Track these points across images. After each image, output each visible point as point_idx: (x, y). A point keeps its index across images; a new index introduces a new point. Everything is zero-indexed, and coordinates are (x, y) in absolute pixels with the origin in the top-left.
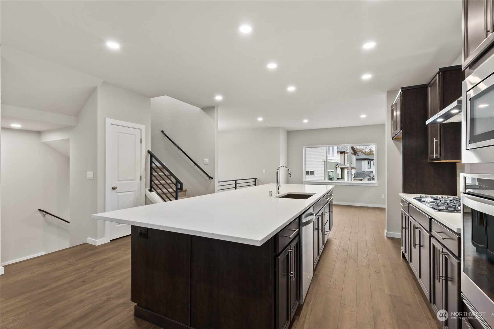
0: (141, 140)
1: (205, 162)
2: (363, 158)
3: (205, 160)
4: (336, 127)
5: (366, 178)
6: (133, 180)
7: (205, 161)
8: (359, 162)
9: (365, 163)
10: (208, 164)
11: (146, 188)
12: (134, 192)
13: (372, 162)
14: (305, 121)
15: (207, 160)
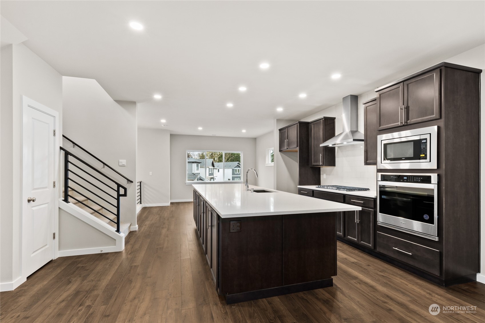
0: (54, 131)
1: (120, 164)
2: (193, 161)
3: (120, 161)
4: (212, 135)
5: (196, 179)
6: (46, 188)
7: (122, 162)
8: (190, 164)
9: (195, 165)
10: (125, 166)
11: (59, 197)
12: (47, 204)
13: (199, 165)
14: (200, 128)
15: (123, 162)
